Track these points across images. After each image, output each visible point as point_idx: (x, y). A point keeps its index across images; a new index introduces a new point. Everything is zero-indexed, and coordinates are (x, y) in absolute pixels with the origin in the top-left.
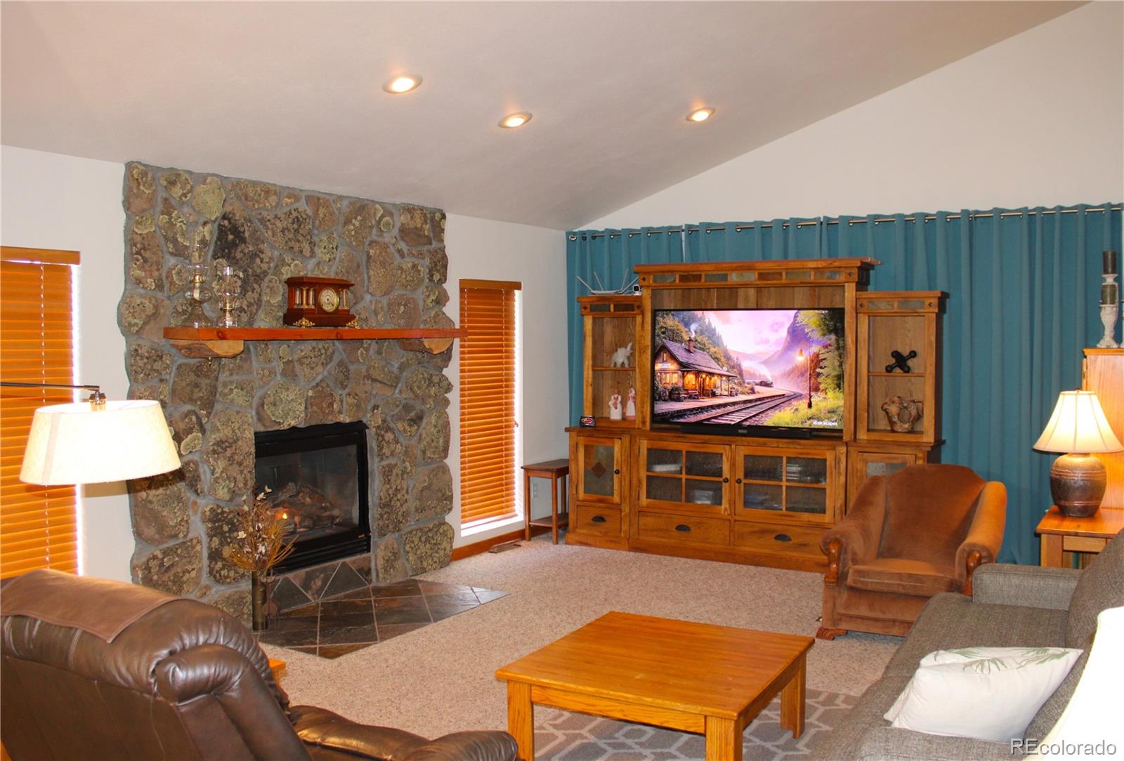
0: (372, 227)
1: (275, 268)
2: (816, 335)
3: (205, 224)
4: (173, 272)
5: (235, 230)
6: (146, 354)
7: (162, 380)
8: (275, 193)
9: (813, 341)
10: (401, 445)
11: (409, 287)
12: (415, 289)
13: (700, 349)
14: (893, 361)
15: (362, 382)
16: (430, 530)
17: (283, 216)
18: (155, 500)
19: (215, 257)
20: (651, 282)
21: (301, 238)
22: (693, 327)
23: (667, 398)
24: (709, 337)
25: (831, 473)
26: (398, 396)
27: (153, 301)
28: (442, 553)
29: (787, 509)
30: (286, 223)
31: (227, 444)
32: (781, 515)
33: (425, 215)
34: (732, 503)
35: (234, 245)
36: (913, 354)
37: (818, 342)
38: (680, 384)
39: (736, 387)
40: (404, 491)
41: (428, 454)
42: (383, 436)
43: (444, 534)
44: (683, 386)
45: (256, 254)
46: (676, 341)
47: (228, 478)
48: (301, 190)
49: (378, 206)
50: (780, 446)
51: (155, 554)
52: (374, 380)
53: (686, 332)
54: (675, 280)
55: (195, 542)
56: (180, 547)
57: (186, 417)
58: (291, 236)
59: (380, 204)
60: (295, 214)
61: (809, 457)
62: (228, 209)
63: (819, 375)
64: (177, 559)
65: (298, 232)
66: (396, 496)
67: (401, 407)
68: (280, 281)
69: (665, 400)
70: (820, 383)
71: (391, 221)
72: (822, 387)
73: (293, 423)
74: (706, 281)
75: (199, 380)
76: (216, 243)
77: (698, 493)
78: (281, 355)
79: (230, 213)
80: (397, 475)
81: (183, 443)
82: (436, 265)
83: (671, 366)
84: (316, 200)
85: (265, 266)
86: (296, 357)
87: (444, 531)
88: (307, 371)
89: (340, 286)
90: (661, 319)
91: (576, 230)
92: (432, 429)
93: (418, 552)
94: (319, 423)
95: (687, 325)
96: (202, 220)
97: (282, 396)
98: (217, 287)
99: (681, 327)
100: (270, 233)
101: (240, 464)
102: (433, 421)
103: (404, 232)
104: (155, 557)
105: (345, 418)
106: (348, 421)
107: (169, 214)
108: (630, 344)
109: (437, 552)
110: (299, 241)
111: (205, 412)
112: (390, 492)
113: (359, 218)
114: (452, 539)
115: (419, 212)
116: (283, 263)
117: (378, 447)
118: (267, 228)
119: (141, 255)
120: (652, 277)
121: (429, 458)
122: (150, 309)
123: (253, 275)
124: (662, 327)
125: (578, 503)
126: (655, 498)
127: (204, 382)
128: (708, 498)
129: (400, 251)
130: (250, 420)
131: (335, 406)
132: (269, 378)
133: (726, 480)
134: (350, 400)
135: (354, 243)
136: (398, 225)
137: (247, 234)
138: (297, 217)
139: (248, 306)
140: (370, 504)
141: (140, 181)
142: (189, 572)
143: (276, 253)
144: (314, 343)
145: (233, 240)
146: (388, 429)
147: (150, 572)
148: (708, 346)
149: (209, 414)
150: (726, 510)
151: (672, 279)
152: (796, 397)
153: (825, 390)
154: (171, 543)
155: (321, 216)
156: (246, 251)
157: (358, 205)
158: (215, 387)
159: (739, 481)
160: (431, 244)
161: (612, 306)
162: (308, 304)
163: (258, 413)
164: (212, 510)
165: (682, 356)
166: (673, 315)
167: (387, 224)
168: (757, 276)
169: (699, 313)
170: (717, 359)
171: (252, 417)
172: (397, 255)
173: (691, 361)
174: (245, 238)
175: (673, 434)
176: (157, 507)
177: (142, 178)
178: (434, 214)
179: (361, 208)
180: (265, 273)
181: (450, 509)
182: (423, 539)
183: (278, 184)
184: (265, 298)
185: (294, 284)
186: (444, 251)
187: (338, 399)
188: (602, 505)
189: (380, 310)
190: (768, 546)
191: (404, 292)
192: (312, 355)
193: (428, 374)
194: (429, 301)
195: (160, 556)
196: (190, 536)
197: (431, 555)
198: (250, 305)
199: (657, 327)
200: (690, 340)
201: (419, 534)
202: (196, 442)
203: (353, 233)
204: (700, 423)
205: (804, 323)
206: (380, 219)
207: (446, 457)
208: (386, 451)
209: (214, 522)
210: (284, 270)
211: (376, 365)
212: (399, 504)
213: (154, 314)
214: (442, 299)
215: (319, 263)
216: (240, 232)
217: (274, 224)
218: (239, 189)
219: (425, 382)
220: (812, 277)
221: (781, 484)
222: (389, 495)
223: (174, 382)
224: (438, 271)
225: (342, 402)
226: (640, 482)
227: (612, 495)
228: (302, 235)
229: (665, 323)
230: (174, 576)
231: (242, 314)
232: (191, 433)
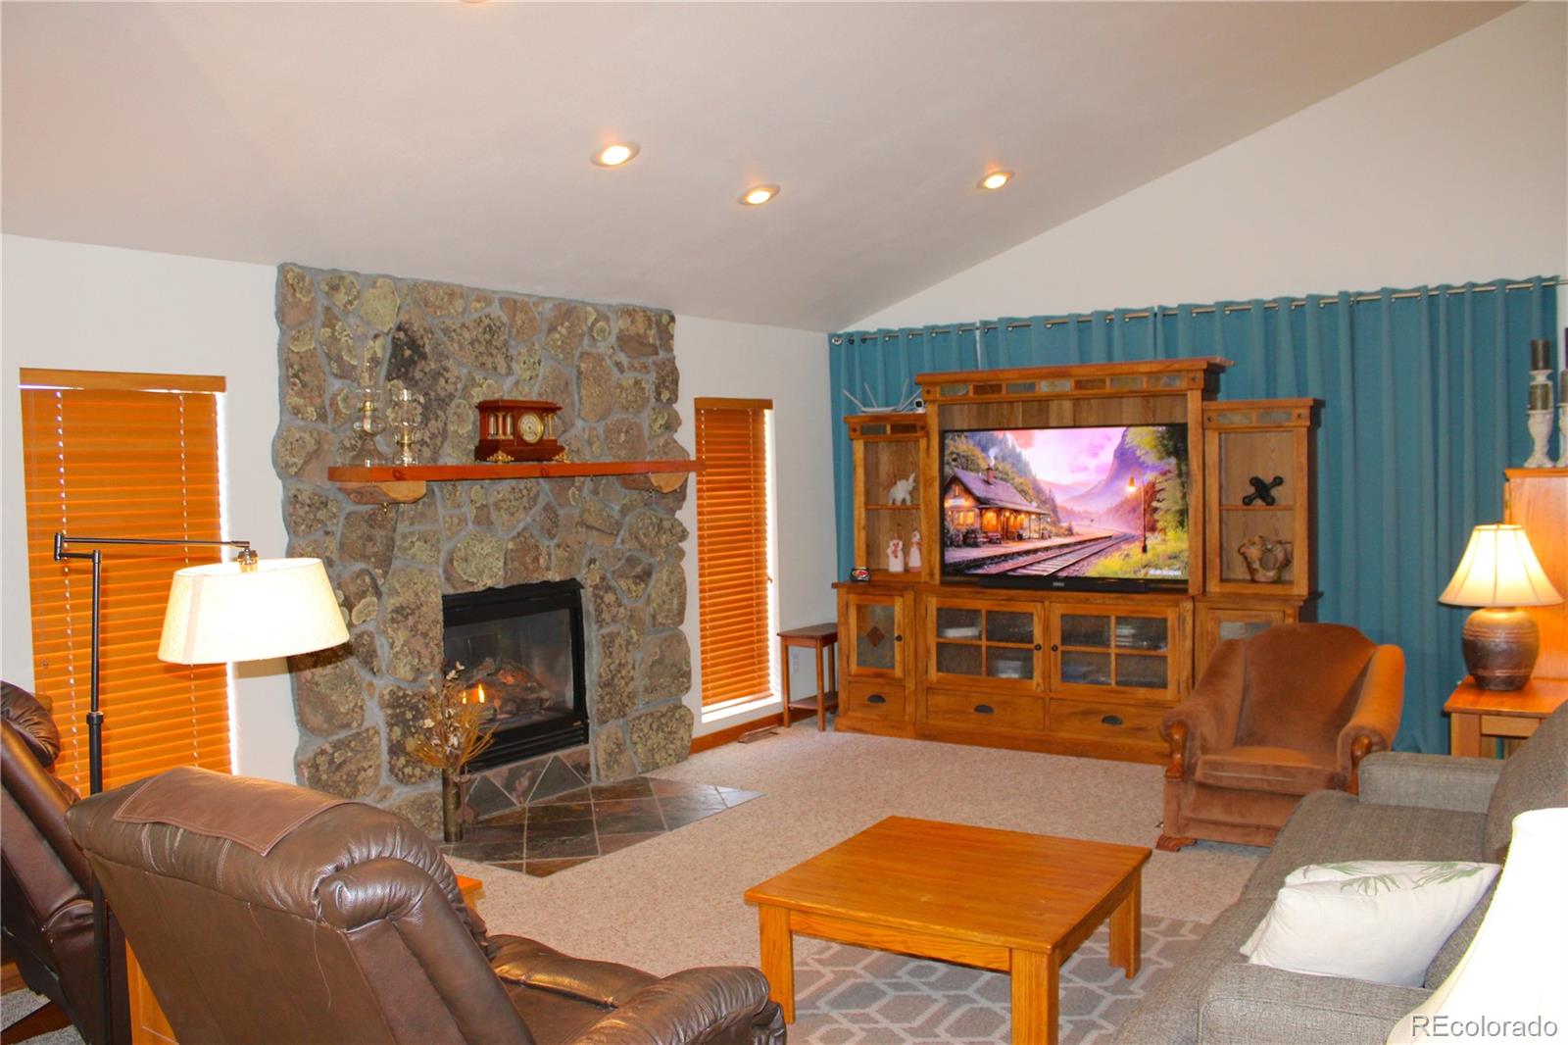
0: (582, 335)
1: (463, 390)
2: (1151, 459)
3: (376, 337)
4: (339, 398)
5: (413, 344)
6: (308, 501)
7: (327, 533)
8: (462, 297)
9: (1147, 467)
10: (625, 608)
11: (631, 410)
12: (639, 412)
13: (1002, 479)
14: (1252, 490)
15: (574, 530)
16: (663, 715)
17: (471, 326)
18: (322, 681)
19: (389, 378)
20: (938, 395)
21: (494, 352)
22: (992, 452)
23: (961, 543)
24: (1013, 464)
25: (1174, 636)
26: (620, 546)
27: (315, 435)
28: (678, 743)
29: (1117, 683)
30: (475, 333)
31: (409, 611)
32: (1111, 691)
33: (649, 319)
34: (1046, 676)
35: (412, 362)
36: (1278, 481)
37: (1153, 468)
38: (977, 526)
39: (1049, 527)
40: (630, 667)
41: (660, 619)
42: (602, 598)
43: (681, 720)
44: (981, 527)
45: (439, 373)
46: (971, 470)
47: (411, 652)
48: (493, 292)
49: (589, 309)
50: (1108, 602)
51: (324, 748)
52: (590, 528)
53: (984, 458)
54: (968, 392)
55: (371, 732)
56: (355, 739)
57: (357, 577)
58: (482, 349)
59: (593, 306)
60: (487, 322)
61: (1145, 615)
62: (404, 317)
63: (1155, 510)
64: (350, 754)
65: (491, 344)
66: (619, 672)
67: (623, 561)
68: (470, 405)
69: (958, 546)
70: (1157, 521)
71: (606, 327)
72: (1160, 525)
73: (490, 583)
74: (1008, 393)
75: (373, 531)
76: (390, 360)
77: (1001, 664)
78: (473, 498)
79: (406, 323)
80: (620, 646)
81: (355, 610)
82: (664, 381)
83: (965, 502)
84: (512, 303)
85: (450, 388)
86: (491, 500)
87: (681, 716)
88: (506, 517)
89: (544, 410)
90: (951, 443)
91: (841, 332)
92: (664, 588)
93: (649, 743)
94: (522, 582)
95: (985, 449)
96: (372, 333)
97: (475, 550)
98: (392, 416)
99: (978, 452)
100: (456, 346)
101: (425, 635)
102: (665, 577)
103: (624, 340)
104: (323, 752)
105: (554, 576)
106: (557, 579)
107: (332, 327)
108: (912, 476)
109: (672, 743)
110: (492, 355)
111: (381, 571)
112: (612, 667)
113: (567, 324)
114: (690, 725)
115: (641, 314)
116: (473, 383)
117: (596, 611)
118: (452, 340)
119: (299, 378)
120: (938, 389)
121: (661, 624)
122: (311, 445)
123: (436, 400)
124: (952, 453)
125: (850, 678)
126: (947, 671)
127: (379, 534)
128: (1015, 670)
129: (618, 365)
130: (437, 580)
131: (541, 561)
132: (458, 528)
133: (1038, 647)
134: (560, 553)
135: (561, 356)
136: (615, 332)
137: (427, 349)
138: (489, 326)
139: (431, 439)
140: (587, 683)
141: (296, 286)
142: (365, 770)
143: (465, 371)
144: (513, 483)
145: (411, 356)
146: (609, 589)
147: (317, 770)
148: (1011, 475)
149: (386, 573)
150: (1038, 685)
151: (965, 392)
152: (1127, 539)
153: (1163, 530)
154: (342, 734)
155: (519, 322)
156: (427, 369)
157: (564, 309)
158: (392, 540)
159: (1055, 648)
160: (657, 354)
161: (888, 428)
162: (504, 433)
163: (446, 571)
164: (392, 693)
165: (979, 490)
166: (966, 437)
167: (602, 331)
168: (1073, 385)
169: (1000, 434)
170: (1023, 492)
171: (439, 577)
172: (615, 370)
173: (990, 496)
174: (425, 353)
175: (970, 590)
176: (323, 689)
177: (298, 283)
178: (660, 316)
179: (568, 311)
180: (451, 396)
181: (688, 689)
182: (655, 726)
183: (465, 285)
184: (452, 428)
185: (487, 409)
186: (674, 363)
187: (544, 552)
188: (880, 680)
189: (595, 439)
190: (1094, 731)
191: (625, 416)
192: (512, 498)
193: (656, 517)
194: (656, 427)
195: (330, 751)
196: (366, 725)
197: (664, 747)
198: (433, 436)
199: (947, 452)
200: (989, 469)
201: (650, 720)
202: (371, 608)
203: (559, 343)
204: (1003, 575)
205: (1134, 443)
206: (593, 325)
207: (681, 622)
208: (606, 616)
209: (394, 708)
210: (475, 391)
211: (592, 509)
212: (623, 682)
213: (316, 451)
214: (672, 424)
215: (517, 383)
216: (419, 346)
217: (461, 335)
218: (420, 294)
219: (654, 528)
220: (1145, 385)
221: (1110, 651)
222: (611, 671)
223: (342, 534)
224: (667, 388)
225: (549, 555)
226: (928, 650)
227: (893, 667)
228: (496, 347)
229: (956, 448)
230: (348, 774)
231: (424, 448)
232: (364, 597)
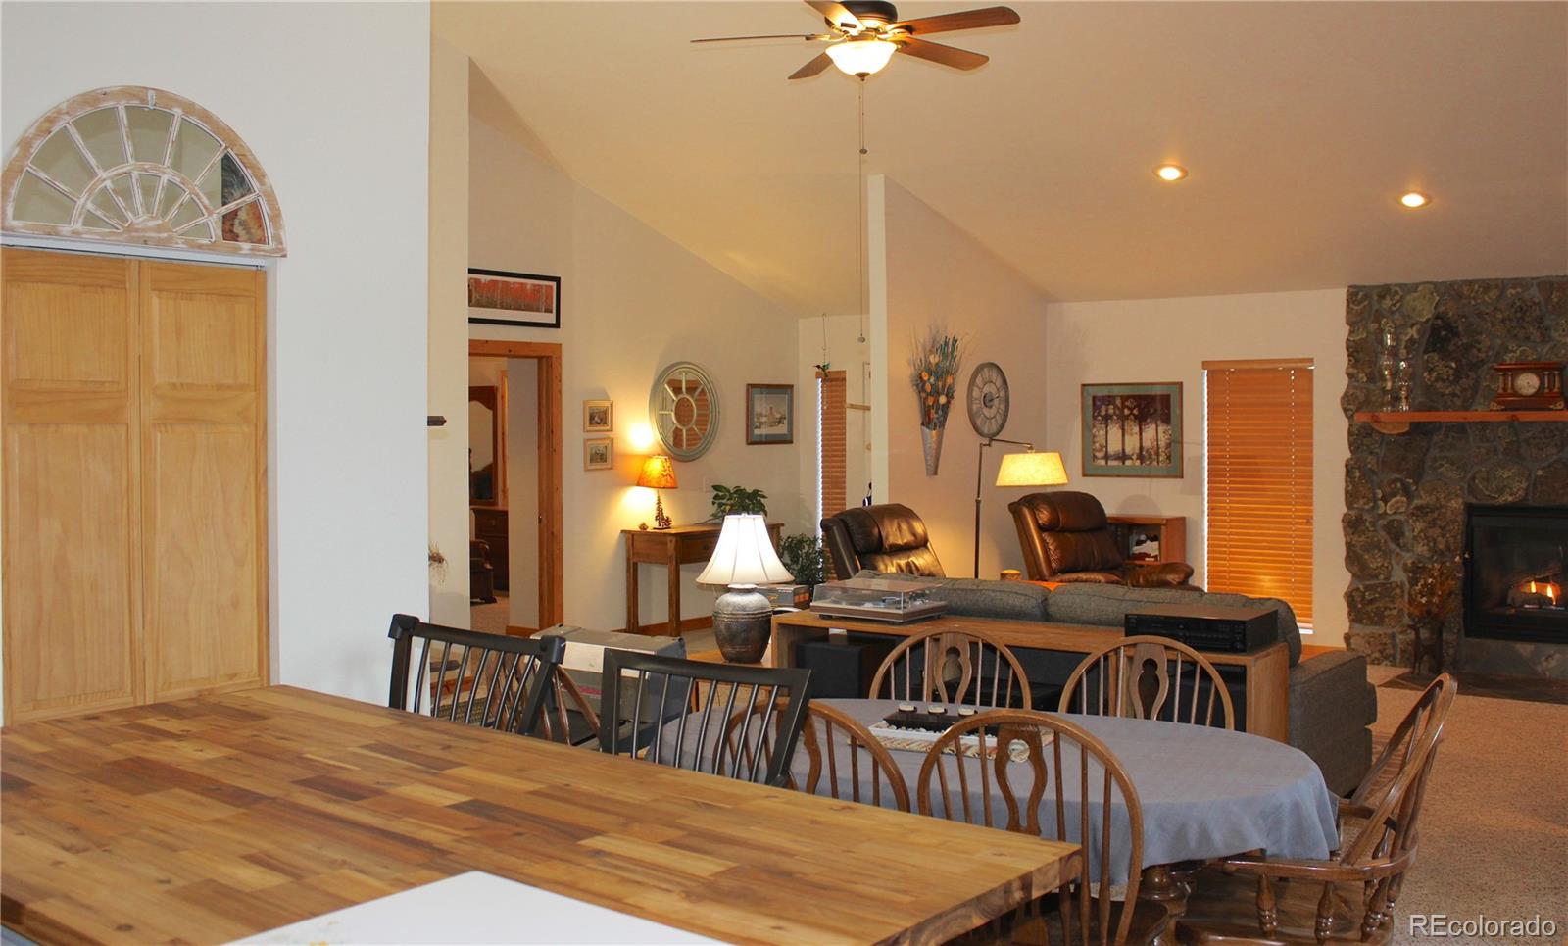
1: (1496, 355)
3: (1414, 326)
5: (1448, 327)
7: (1371, 453)
8: (1497, 287)
17: (1504, 307)
19: (1426, 352)
21: (1527, 326)
30: (1507, 313)
31: (1428, 510)
35: (1447, 340)
45: (1471, 345)
47: (1426, 538)
48: (1529, 279)
51: (1359, 587)
55: (1393, 585)
56: (1380, 587)
57: (1392, 483)
58: (1514, 325)
60: (1520, 303)
62: (1441, 309)
64: (1377, 595)
65: (1523, 320)
73: (1510, 500)
75: (1408, 454)
76: (1426, 340)
78: (1499, 435)
79: (1443, 313)
81: (1388, 504)
84: (1551, 285)
85: (1482, 355)
86: (1522, 437)
88: (1534, 451)
96: (1409, 324)
97: (1497, 474)
98: (1428, 377)
100: (1489, 324)
101: (1443, 528)
104: (1358, 589)
107: (1379, 322)
111: (1411, 481)
116: (1507, 350)
118: (1485, 321)
119: (1353, 357)
122: (1362, 397)
123: (1468, 364)
127: (1412, 456)
130: (1459, 492)
132: (1486, 456)
137: (1461, 329)
139: (1462, 392)
143: (1497, 342)
145: (1446, 335)
147: (1353, 600)
149: (1416, 483)
154: (1373, 582)
155: (1555, 300)
156: (1460, 343)
158: (1423, 461)
163: (1469, 486)
164: (1413, 563)
171: (1462, 490)
174: (1459, 332)
176: (1359, 550)
180: (1483, 361)
183: (1501, 278)
184: (1484, 384)
195: (1362, 589)
196: (1392, 580)
198: (1464, 390)
202: (1399, 504)
209: (1414, 573)
210: (1508, 356)
213: (1365, 401)
216: (1453, 328)
217: (1494, 316)
218: (1451, 291)
223: (1384, 455)
228: (1529, 322)
230: (1377, 608)
231: (1456, 399)
232: (1395, 496)
